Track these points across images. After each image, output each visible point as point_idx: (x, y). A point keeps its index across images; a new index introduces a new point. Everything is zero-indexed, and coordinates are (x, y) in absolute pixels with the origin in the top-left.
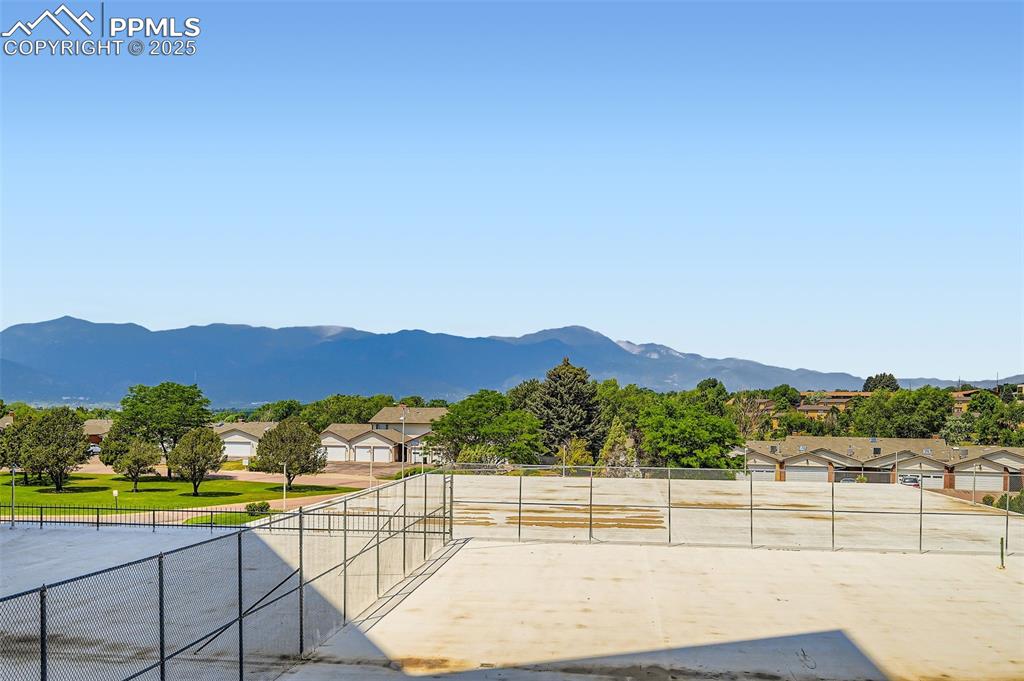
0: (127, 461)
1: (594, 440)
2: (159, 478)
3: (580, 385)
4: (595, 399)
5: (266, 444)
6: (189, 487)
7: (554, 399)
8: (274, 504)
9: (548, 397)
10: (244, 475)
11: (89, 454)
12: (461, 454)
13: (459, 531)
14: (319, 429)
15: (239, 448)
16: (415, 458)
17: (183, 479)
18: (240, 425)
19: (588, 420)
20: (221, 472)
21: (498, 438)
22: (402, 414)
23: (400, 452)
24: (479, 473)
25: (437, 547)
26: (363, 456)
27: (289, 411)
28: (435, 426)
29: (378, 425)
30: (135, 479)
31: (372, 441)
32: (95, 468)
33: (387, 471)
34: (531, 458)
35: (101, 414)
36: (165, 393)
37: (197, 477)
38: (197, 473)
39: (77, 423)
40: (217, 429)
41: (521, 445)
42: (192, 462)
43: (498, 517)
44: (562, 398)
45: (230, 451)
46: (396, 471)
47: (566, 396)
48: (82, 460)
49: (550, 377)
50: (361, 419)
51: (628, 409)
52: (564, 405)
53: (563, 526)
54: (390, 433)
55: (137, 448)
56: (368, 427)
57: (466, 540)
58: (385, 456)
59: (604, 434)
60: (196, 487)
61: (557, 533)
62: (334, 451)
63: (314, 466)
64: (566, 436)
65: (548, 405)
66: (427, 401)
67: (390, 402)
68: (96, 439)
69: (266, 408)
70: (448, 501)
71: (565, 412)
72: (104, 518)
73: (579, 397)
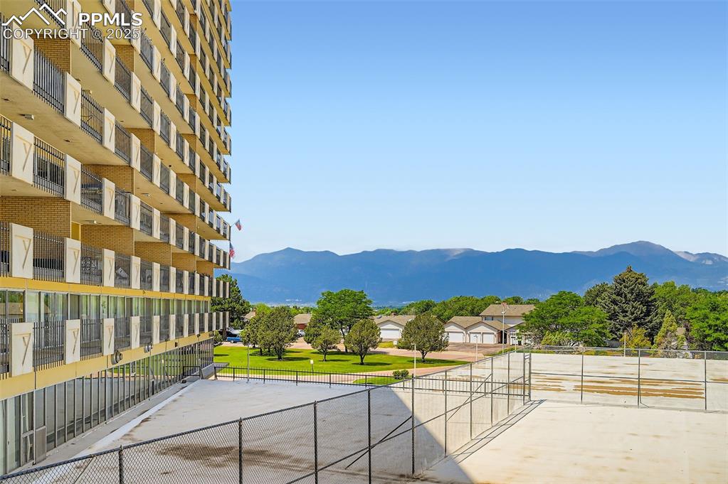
0: (319, 341)
1: (653, 329)
2: (339, 353)
3: (641, 287)
4: (652, 297)
5: (409, 331)
6: (357, 359)
7: (619, 298)
8: (411, 371)
9: (614, 296)
10: (394, 352)
11: (298, 336)
12: (545, 338)
13: (536, 395)
14: (445, 320)
15: (391, 333)
16: (512, 341)
17: (354, 353)
18: (393, 318)
19: (648, 313)
20: (378, 349)
21: (572, 327)
22: (503, 309)
23: (502, 337)
24: (558, 353)
25: (518, 405)
26: (475, 340)
27: (428, 307)
28: (526, 317)
29: (486, 318)
30: (325, 353)
31: (482, 329)
32: (301, 345)
33: (493, 350)
34: (600, 342)
35: (308, 311)
36: (343, 297)
37: (363, 352)
38: (363, 349)
39: (291, 317)
40: (376, 320)
41: (593, 332)
42: (359, 343)
43: (568, 385)
44: (626, 296)
45: (384, 335)
46: (498, 350)
47: (629, 295)
48: (293, 340)
49: (616, 281)
50: (474, 313)
51: (682, 305)
52: (627, 302)
53: (619, 393)
54: (494, 323)
55: (326, 332)
56: (478, 319)
57: (541, 401)
58: (491, 339)
59: (661, 323)
60: (362, 359)
61: (612, 398)
62: (454, 335)
63: (440, 345)
64: (629, 325)
65: (614, 302)
66: (525, 299)
67: (496, 301)
68: (302, 326)
69: (411, 306)
70: (527, 372)
71: (629, 308)
72: (301, 377)
73: (639, 296)
